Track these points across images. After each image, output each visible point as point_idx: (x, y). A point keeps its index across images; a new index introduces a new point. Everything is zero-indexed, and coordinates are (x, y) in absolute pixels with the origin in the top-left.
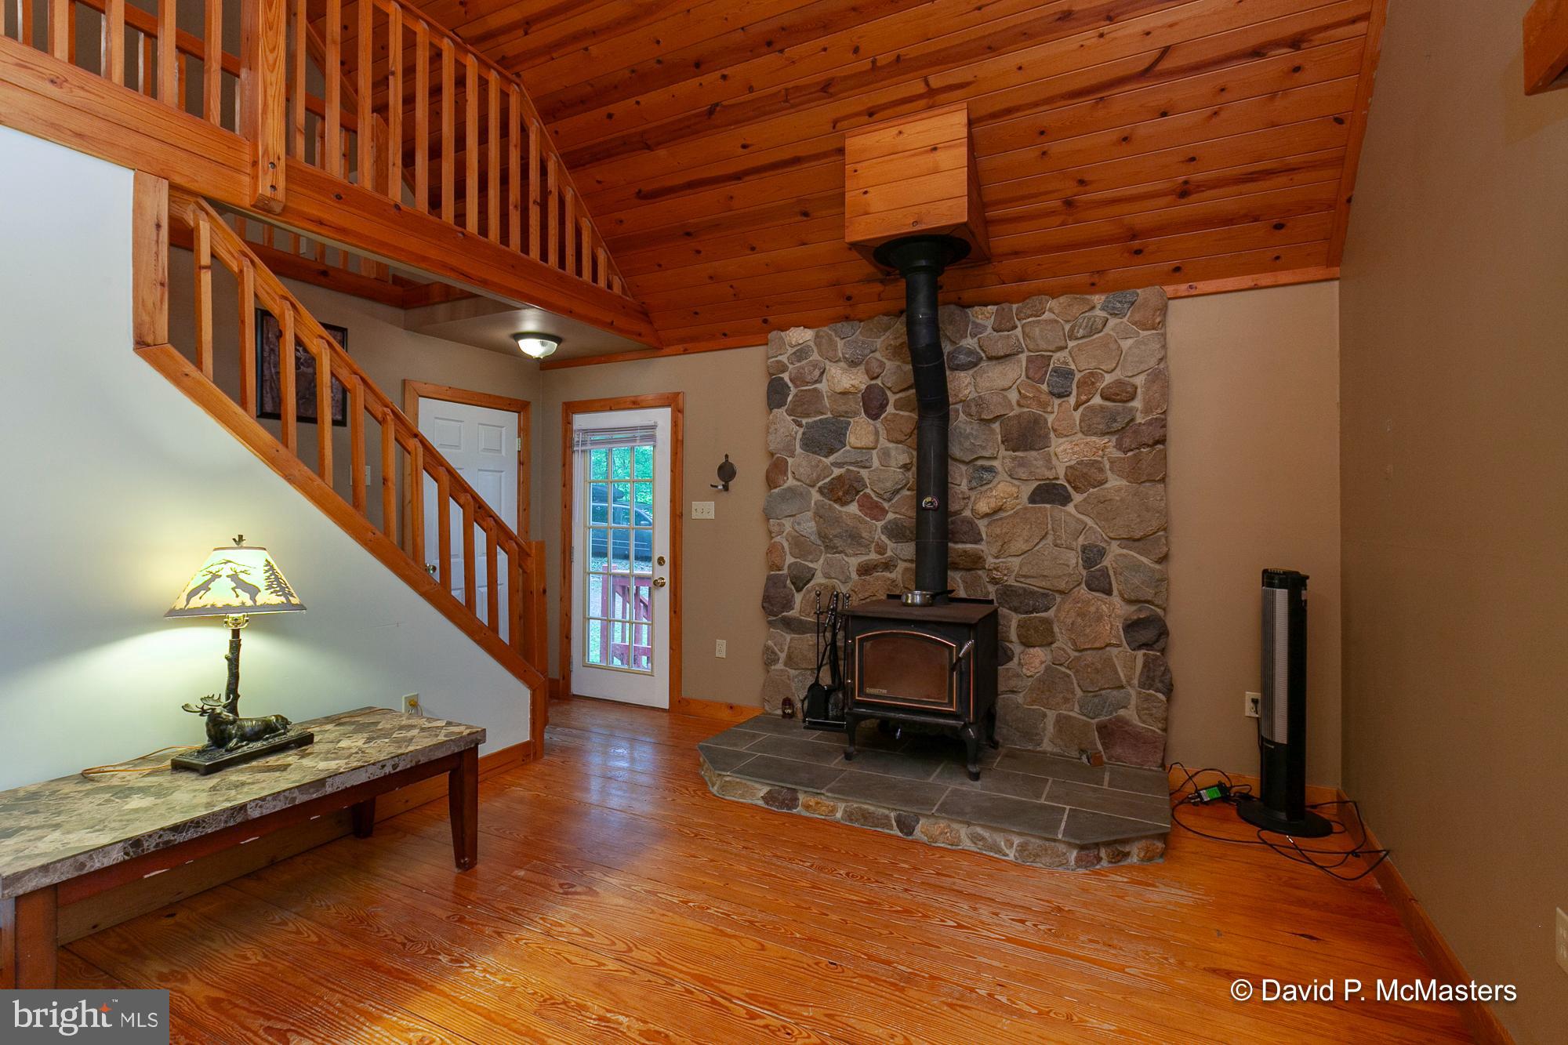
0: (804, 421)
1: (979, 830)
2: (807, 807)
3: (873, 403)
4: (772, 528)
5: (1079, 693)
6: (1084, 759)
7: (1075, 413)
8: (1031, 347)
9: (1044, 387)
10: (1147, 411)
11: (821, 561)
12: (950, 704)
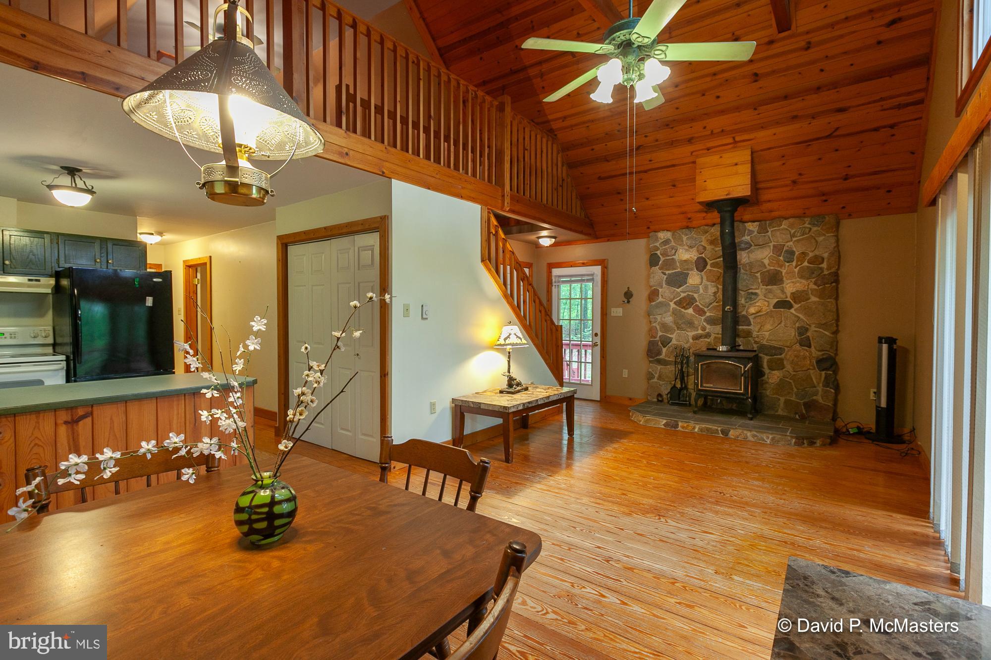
0: (667, 272)
1: (755, 433)
2: (683, 427)
3: (701, 264)
4: (651, 320)
5: (795, 390)
6: (797, 417)
7: (795, 270)
8: (775, 240)
9: (781, 258)
10: (828, 269)
11: (675, 334)
12: (741, 390)
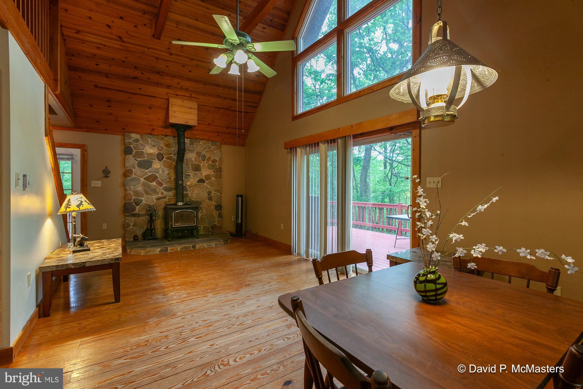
0: (138, 159)
1: (208, 243)
3: (160, 157)
4: (127, 189)
6: (209, 234)
7: (206, 164)
8: (197, 149)
9: (200, 158)
10: (218, 166)
11: (144, 198)
12: (194, 224)
